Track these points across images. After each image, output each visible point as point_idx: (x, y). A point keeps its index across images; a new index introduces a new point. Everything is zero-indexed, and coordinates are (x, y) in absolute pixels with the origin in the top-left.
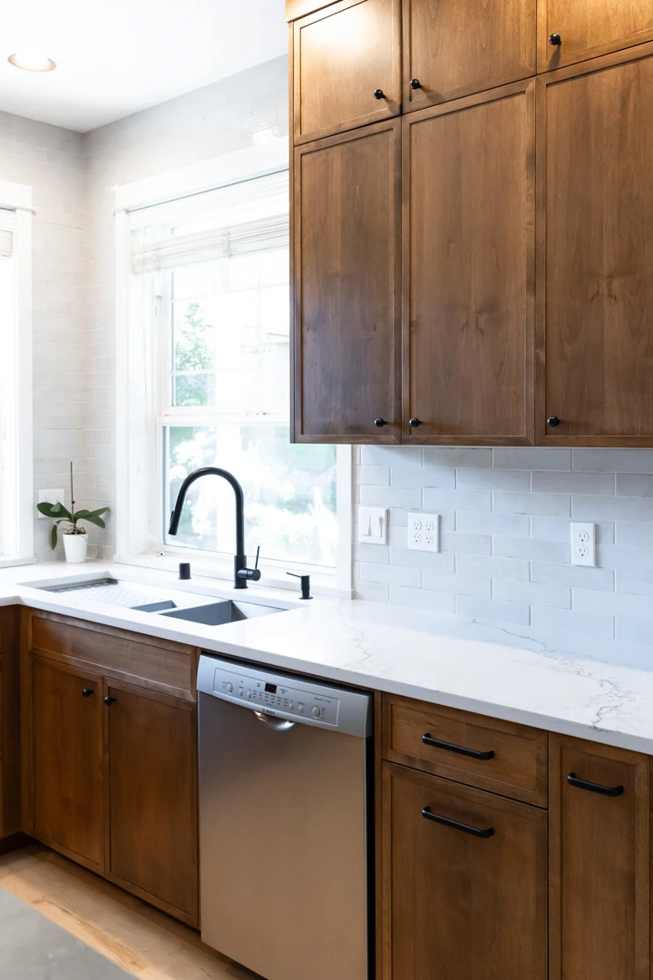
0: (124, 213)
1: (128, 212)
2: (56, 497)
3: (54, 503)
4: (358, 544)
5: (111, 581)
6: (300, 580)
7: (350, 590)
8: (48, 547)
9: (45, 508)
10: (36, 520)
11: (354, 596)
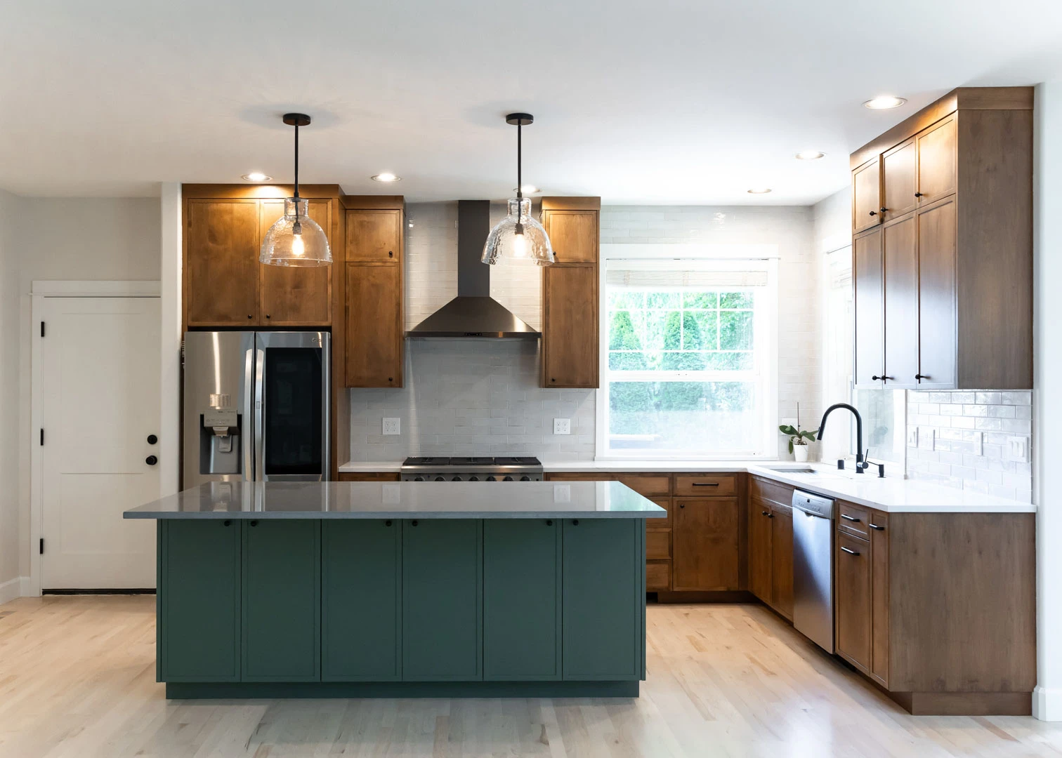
0: (826, 255)
1: (828, 253)
2: (791, 422)
3: (789, 425)
4: (908, 448)
5: (811, 471)
6: (878, 467)
7: (904, 473)
8: (789, 453)
9: (783, 428)
10: (779, 436)
11: (906, 477)
